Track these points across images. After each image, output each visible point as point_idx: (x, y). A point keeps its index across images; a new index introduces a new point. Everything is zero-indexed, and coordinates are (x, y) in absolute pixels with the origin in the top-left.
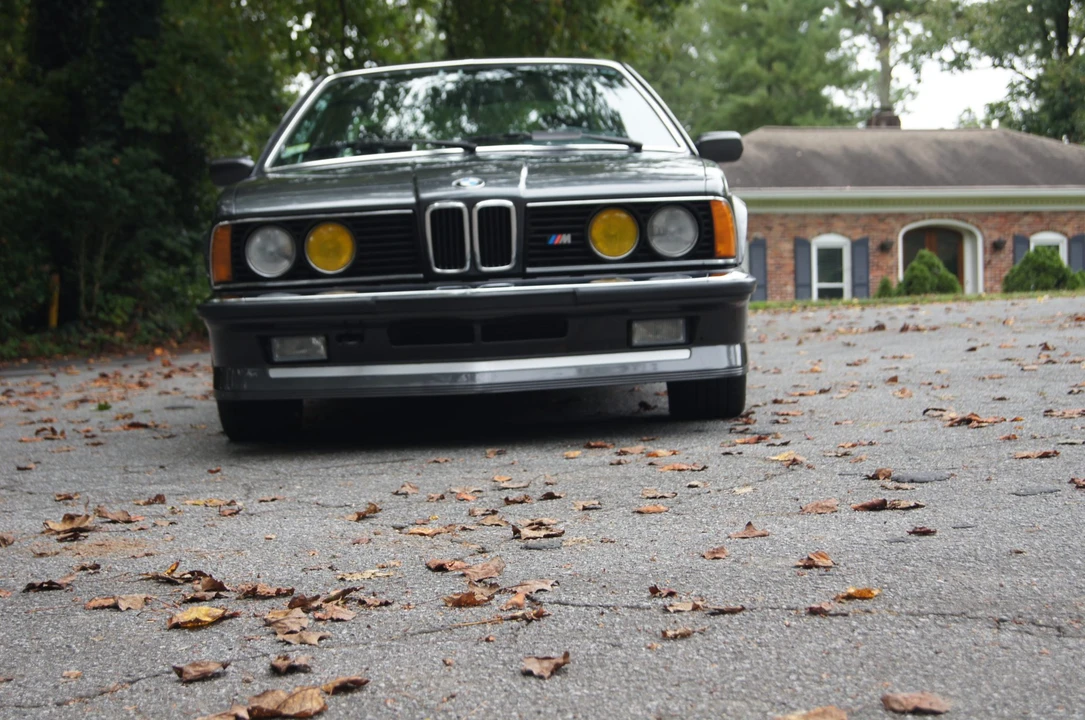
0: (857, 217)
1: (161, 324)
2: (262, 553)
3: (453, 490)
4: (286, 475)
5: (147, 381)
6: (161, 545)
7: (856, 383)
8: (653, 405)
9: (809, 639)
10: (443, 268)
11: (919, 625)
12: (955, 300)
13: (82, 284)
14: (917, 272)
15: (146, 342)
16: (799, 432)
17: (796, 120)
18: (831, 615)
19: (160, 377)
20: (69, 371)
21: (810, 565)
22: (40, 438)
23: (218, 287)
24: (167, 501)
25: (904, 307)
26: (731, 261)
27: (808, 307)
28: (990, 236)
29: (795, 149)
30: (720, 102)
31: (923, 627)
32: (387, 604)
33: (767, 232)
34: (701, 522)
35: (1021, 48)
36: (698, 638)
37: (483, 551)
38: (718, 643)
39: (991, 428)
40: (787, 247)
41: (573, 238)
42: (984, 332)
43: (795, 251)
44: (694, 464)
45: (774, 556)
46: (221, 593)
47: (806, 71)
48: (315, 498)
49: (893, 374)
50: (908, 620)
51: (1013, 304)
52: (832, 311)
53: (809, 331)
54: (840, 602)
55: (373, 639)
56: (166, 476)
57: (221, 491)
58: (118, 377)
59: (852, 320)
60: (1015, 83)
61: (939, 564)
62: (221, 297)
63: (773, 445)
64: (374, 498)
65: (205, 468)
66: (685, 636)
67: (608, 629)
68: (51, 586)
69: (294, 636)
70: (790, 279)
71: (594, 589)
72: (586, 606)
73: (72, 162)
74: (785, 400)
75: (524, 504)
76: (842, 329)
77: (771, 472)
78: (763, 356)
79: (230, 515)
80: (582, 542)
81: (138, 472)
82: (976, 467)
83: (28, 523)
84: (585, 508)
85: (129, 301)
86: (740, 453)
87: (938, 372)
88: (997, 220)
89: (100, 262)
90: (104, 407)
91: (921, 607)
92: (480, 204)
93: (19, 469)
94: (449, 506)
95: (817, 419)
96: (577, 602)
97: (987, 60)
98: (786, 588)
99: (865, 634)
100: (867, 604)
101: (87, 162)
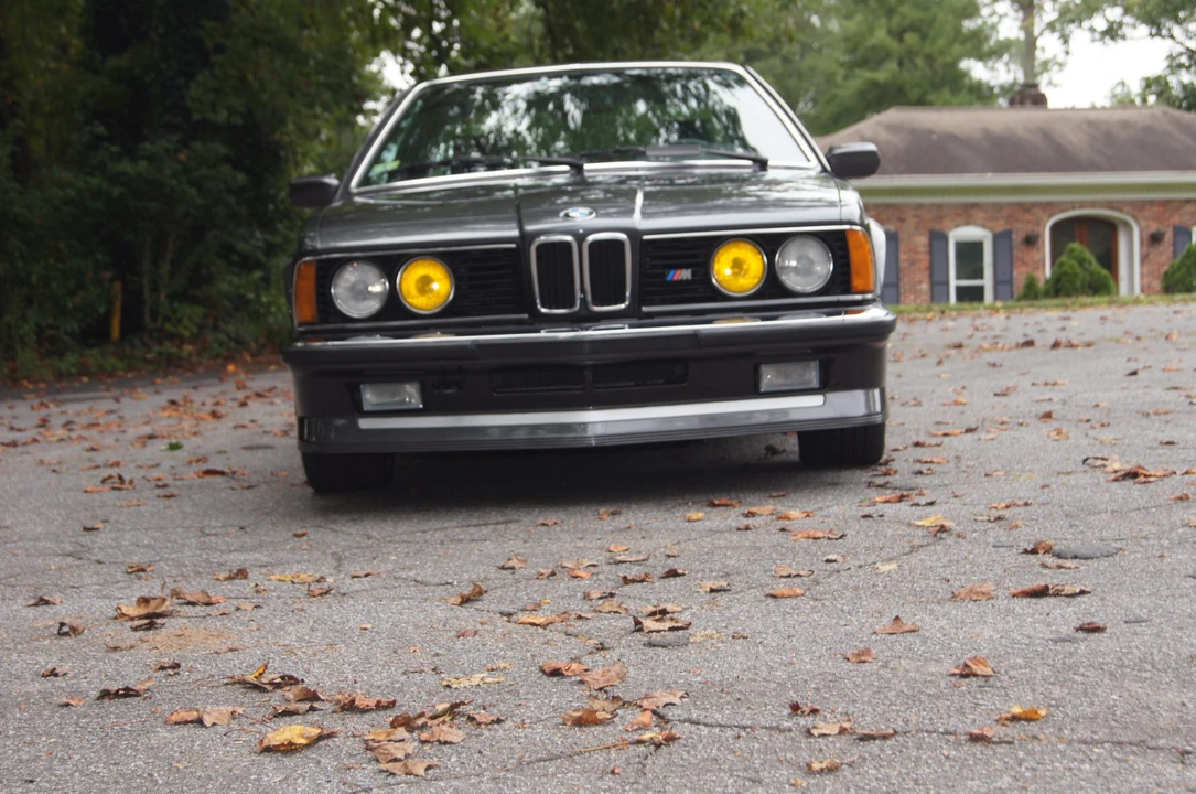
0: (998, 207)
1: (233, 335)
2: (358, 649)
3: (565, 564)
4: (378, 540)
5: (221, 410)
6: (246, 638)
7: (1005, 419)
8: (781, 448)
9: (971, 775)
10: (550, 308)
11: (1094, 757)
12: (1110, 303)
13: (147, 293)
14: (1066, 268)
15: (218, 356)
16: (945, 485)
17: (931, 97)
18: (994, 743)
19: (235, 404)
20: (136, 395)
21: (966, 673)
22: (107, 486)
23: (302, 329)
24: (250, 575)
25: (1054, 314)
26: (869, 296)
27: (947, 313)
28: (1148, 227)
29: (930, 132)
30: (846, 78)
31: (1098, 760)
32: (499, 721)
33: (899, 224)
34: (842, 610)
35: (1182, 15)
36: (846, 772)
37: (602, 647)
38: (869, 780)
39: (1160, 483)
40: (922, 240)
41: (693, 274)
42: (1145, 349)
43: (930, 245)
44: (831, 531)
45: (926, 660)
46: (316, 705)
47: (941, 42)
48: (412, 573)
49: (1046, 408)
50: (1080, 750)
51: (1176, 312)
52: (974, 319)
53: (950, 347)
54: (1003, 725)
55: (486, 770)
56: (248, 541)
57: (309, 561)
58: (189, 405)
59: (997, 332)
60: (1174, 55)
61: (1111, 674)
62: (305, 340)
63: (917, 505)
64: (477, 573)
65: (289, 530)
66: (832, 770)
67: (746, 759)
68: (128, 693)
69: (398, 765)
70: (925, 277)
71: (728, 703)
72: (720, 725)
73: (134, 158)
74: (927, 443)
75: (645, 584)
76: (986, 345)
77: (917, 542)
78: (901, 380)
79: (320, 595)
80: (711, 637)
81: (216, 535)
82: (1146, 538)
83: (100, 604)
84: (712, 591)
85: (198, 311)
86: (881, 516)
87: (1097, 406)
88: (1155, 209)
89: (166, 267)
90: (174, 447)
91: (1095, 733)
92: (591, 238)
93: (85, 529)
94: (563, 585)
95: (964, 468)
96: (709, 721)
97: (1144, 29)
98: (942, 704)
99: (1034, 769)
100: (1033, 728)
101: (150, 159)
